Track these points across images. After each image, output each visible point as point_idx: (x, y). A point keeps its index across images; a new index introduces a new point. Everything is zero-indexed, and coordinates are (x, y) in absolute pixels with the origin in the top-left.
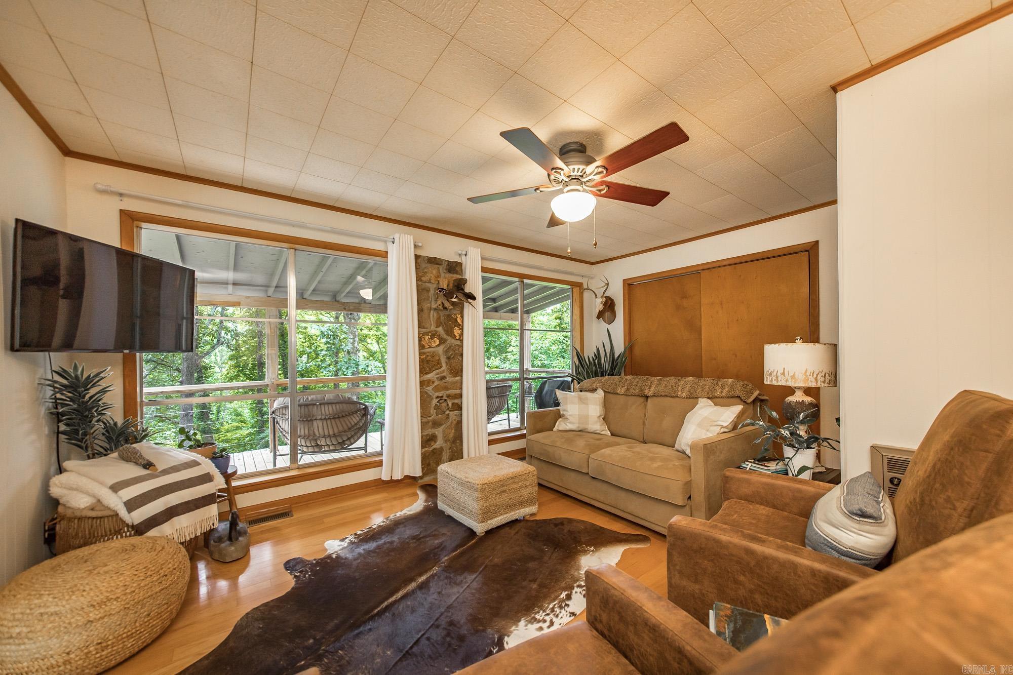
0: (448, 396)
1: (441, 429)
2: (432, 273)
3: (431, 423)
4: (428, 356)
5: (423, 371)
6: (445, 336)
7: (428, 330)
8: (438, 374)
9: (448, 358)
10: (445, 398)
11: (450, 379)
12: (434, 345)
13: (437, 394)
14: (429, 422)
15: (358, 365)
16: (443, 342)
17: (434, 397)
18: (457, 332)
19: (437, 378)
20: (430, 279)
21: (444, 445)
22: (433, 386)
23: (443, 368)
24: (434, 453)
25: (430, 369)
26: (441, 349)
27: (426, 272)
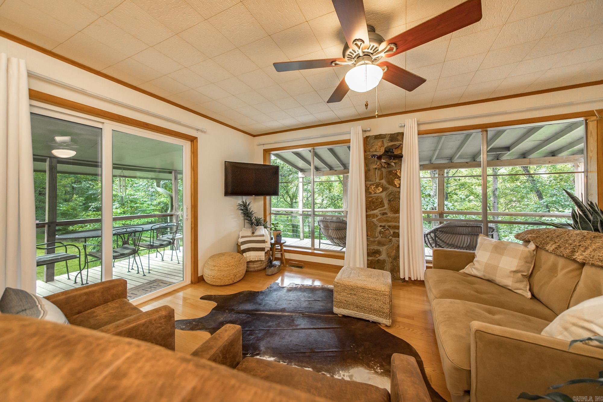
0: (389, 226)
1: (385, 248)
2: (377, 145)
3: (377, 242)
4: (373, 199)
5: (368, 208)
6: (387, 186)
7: (373, 182)
8: (380, 211)
9: (389, 200)
10: (387, 227)
11: (390, 215)
12: (378, 192)
13: (380, 224)
14: (375, 241)
15: (434, 204)
16: (385, 189)
17: (379, 225)
18: (396, 182)
19: (380, 213)
20: (376, 150)
21: (387, 259)
22: (378, 218)
23: (385, 207)
24: (378, 262)
25: (375, 208)
26: (384, 195)
27: (373, 146)
